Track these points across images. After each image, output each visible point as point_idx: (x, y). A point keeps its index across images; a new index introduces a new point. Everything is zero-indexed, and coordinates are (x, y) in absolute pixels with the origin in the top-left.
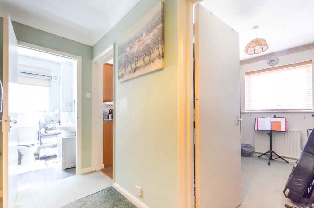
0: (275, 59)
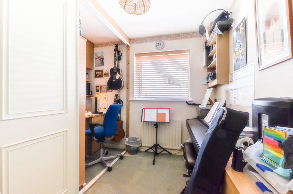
0: (161, 42)
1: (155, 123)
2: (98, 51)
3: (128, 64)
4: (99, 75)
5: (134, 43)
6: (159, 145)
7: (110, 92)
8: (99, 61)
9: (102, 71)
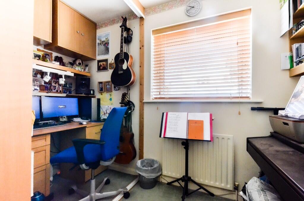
0: (196, 4)
1: (185, 141)
2: (101, 33)
3: (142, 47)
4: (103, 66)
5: (151, 12)
6: (192, 178)
7: (117, 90)
8: (102, 47)
9: (106, 60)
